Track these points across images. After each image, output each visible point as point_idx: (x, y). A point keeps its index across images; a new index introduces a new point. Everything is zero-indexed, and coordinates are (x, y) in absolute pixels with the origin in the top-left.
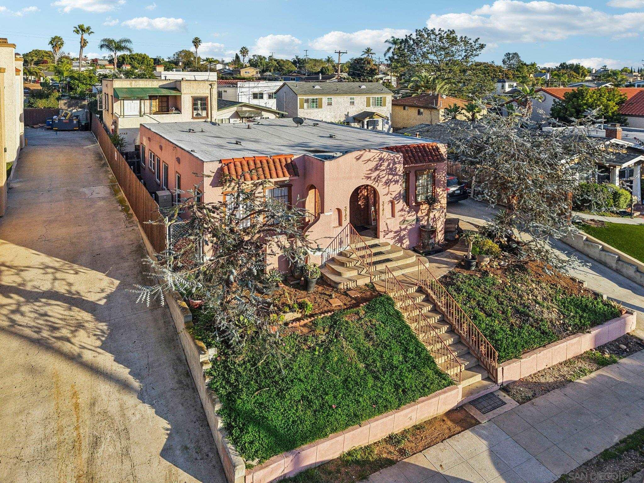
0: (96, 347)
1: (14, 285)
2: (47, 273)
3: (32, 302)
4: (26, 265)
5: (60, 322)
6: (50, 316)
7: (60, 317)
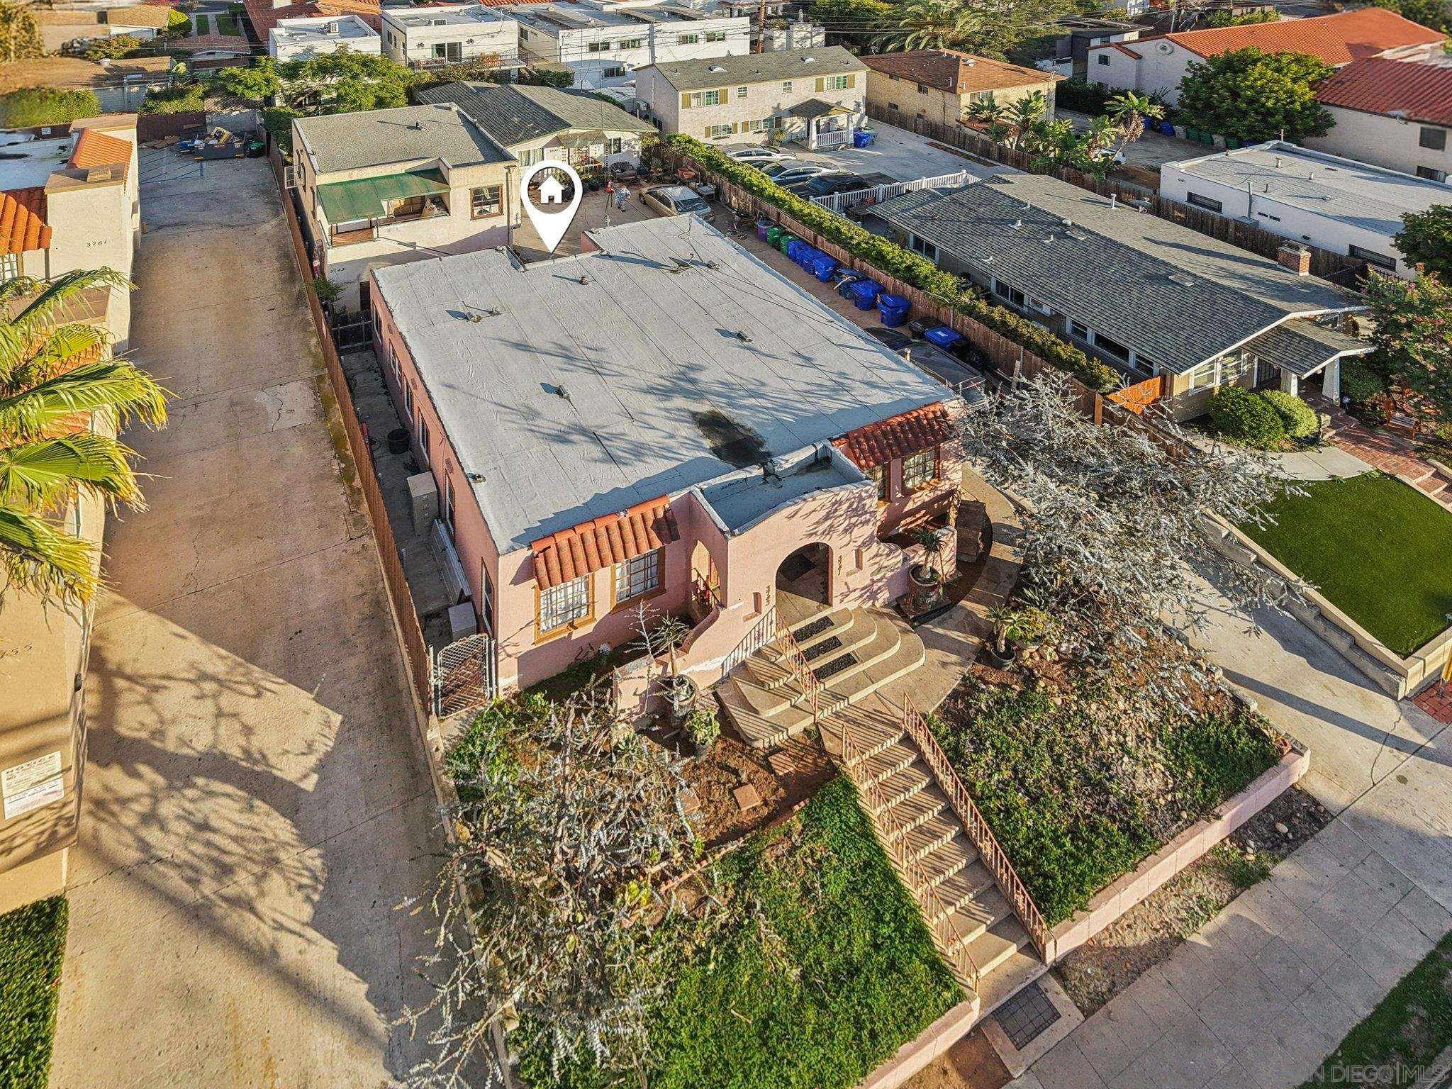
0: (303, 924)
1: (143, 735)
2: (201, 697)
3: (179, 790)
4: (163, 671)
5: (232, 847)
6: (214, 830)
7: (234, 831)
